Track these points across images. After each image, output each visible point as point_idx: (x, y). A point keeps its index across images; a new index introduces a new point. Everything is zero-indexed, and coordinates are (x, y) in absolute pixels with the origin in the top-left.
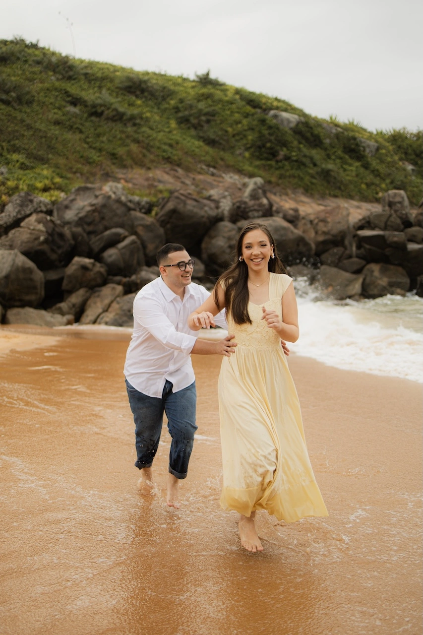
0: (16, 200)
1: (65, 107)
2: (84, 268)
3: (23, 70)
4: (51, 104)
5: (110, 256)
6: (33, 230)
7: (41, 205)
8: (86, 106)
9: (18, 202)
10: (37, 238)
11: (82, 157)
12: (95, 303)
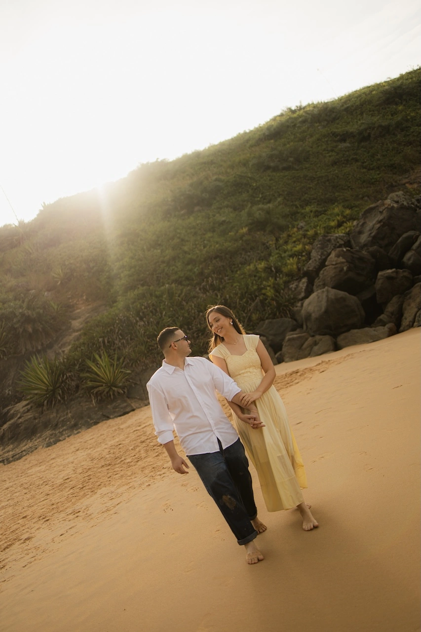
0: (317, 245)
1: (336, 146)
2: (389, 278)
3: (294, 134)
4: (324, 150)
5: (409, 259)
6: (336, 264)
7: (339, 240)
8: (354, 136)
9: (319, 246)
10: (342, 270)
11: (364, 182)
12: (409, 305)
